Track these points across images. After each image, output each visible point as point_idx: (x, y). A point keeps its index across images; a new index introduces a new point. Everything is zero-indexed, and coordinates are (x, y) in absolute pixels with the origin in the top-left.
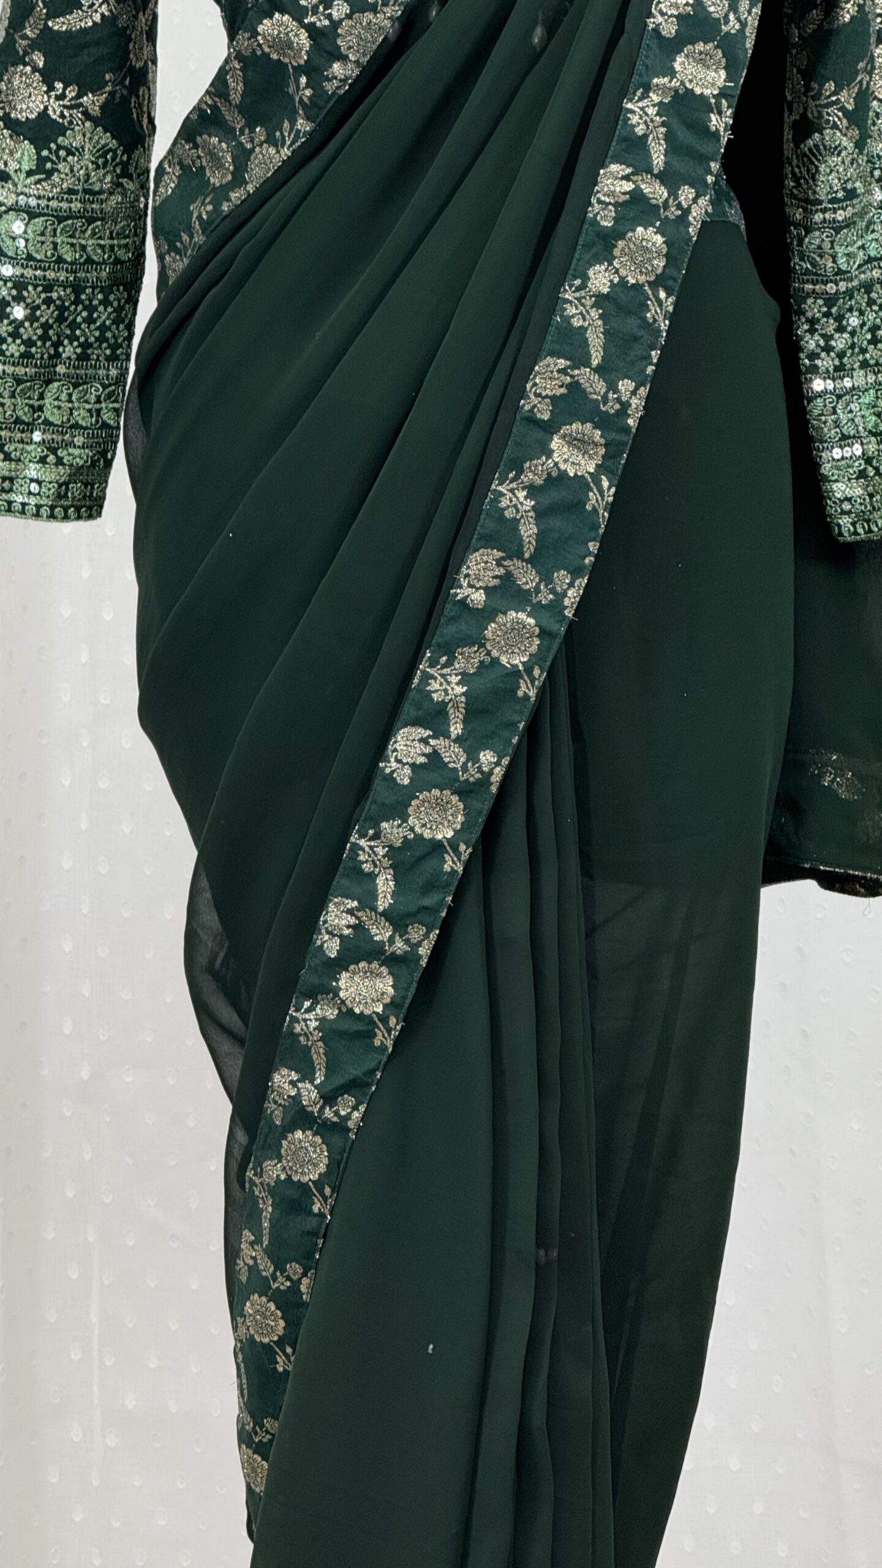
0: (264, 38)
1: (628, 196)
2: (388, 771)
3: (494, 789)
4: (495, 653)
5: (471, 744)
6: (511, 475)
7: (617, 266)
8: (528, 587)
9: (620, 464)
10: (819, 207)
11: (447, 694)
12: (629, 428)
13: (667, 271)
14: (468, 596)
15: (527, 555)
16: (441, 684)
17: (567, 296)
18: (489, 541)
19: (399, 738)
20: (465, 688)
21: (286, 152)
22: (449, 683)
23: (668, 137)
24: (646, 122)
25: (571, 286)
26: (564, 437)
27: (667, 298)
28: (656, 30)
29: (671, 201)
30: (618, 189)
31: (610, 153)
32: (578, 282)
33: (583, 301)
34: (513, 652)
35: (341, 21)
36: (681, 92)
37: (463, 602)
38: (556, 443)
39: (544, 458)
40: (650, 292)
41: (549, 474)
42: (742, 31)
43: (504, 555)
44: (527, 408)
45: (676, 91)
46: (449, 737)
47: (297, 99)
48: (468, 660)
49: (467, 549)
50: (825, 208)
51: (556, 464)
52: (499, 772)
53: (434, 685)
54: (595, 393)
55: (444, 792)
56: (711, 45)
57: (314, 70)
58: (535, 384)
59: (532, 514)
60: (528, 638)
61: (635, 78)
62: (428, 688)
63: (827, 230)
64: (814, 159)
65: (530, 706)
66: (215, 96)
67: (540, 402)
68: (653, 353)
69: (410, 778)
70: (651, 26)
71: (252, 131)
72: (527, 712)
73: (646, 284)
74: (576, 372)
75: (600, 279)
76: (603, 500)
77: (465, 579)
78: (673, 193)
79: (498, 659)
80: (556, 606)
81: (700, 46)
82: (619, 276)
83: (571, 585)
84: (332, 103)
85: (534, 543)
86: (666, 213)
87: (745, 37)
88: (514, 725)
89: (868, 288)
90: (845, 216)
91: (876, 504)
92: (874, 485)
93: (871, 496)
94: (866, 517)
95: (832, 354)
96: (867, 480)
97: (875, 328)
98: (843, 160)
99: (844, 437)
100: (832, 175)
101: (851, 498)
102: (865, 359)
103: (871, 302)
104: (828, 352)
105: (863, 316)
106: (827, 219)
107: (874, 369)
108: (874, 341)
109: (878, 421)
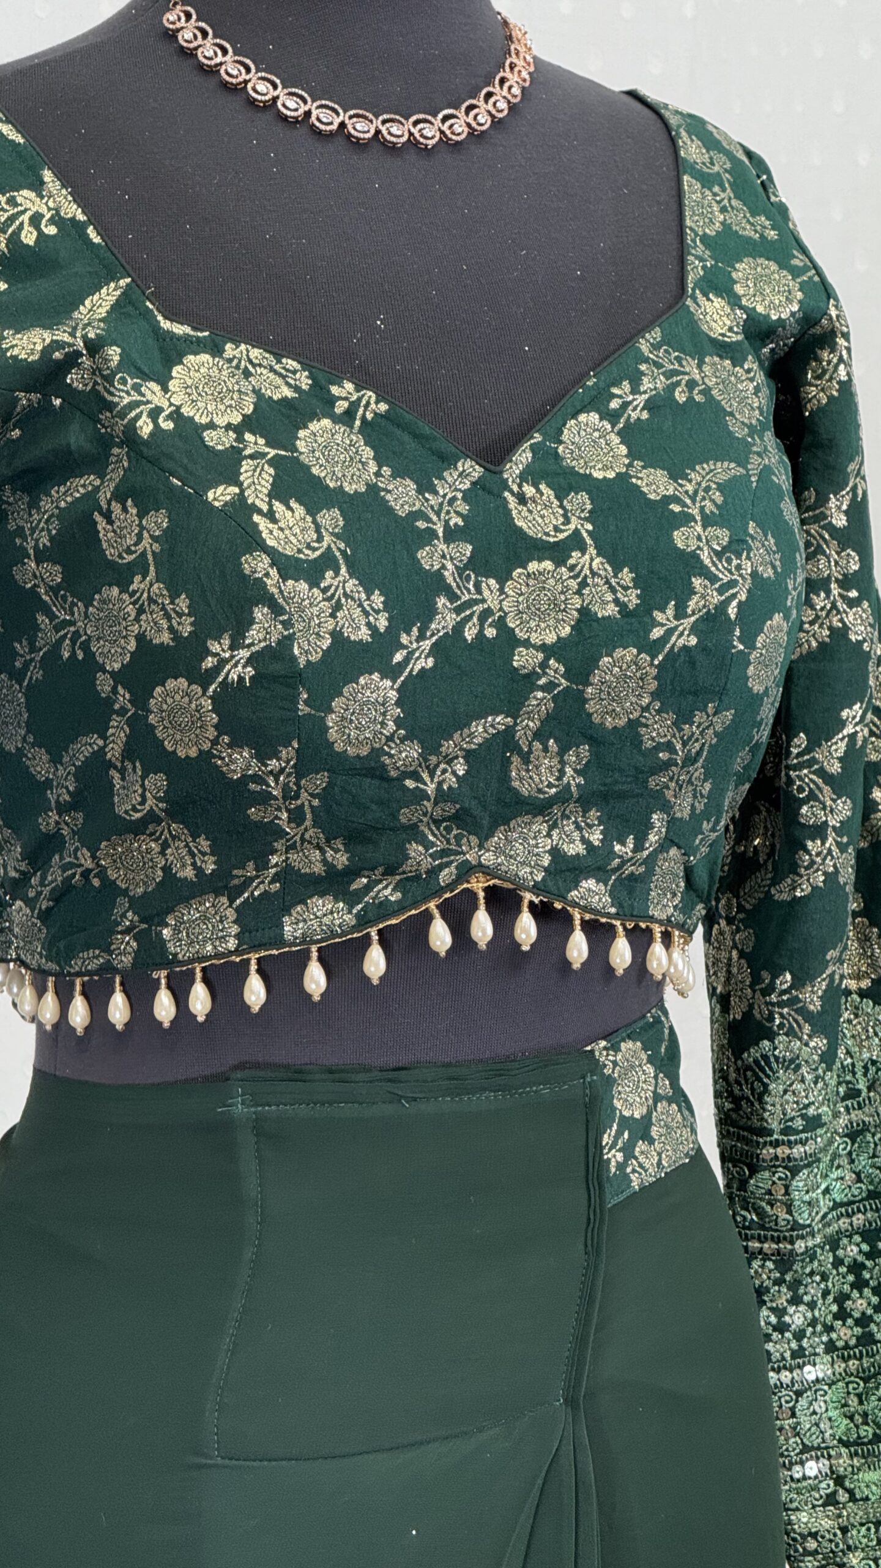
10: (768, 1139)
50: (777, 1140)
63: (781, 1169)
64: (761, 1074)
89: (834, 1243)
90: (805, 1152)
91: (851, 1542)
92: (848, 1515)
93: (844, 1530)
94: (838, 1559)
95: (788, 1335)
96: (839, 1509)
97: (841, 1299)
98: (803, 1077)
99: (806, 1449)
100: (787, 1097)
101: (816, 1533)
102: (831, 1340)
103: (838, 1262)
104: (782, 1333)
105: (827, 1281)
106: (780, 1155)
107: (843, 1355)
108: (842, 1315)
109: (852, 1425)
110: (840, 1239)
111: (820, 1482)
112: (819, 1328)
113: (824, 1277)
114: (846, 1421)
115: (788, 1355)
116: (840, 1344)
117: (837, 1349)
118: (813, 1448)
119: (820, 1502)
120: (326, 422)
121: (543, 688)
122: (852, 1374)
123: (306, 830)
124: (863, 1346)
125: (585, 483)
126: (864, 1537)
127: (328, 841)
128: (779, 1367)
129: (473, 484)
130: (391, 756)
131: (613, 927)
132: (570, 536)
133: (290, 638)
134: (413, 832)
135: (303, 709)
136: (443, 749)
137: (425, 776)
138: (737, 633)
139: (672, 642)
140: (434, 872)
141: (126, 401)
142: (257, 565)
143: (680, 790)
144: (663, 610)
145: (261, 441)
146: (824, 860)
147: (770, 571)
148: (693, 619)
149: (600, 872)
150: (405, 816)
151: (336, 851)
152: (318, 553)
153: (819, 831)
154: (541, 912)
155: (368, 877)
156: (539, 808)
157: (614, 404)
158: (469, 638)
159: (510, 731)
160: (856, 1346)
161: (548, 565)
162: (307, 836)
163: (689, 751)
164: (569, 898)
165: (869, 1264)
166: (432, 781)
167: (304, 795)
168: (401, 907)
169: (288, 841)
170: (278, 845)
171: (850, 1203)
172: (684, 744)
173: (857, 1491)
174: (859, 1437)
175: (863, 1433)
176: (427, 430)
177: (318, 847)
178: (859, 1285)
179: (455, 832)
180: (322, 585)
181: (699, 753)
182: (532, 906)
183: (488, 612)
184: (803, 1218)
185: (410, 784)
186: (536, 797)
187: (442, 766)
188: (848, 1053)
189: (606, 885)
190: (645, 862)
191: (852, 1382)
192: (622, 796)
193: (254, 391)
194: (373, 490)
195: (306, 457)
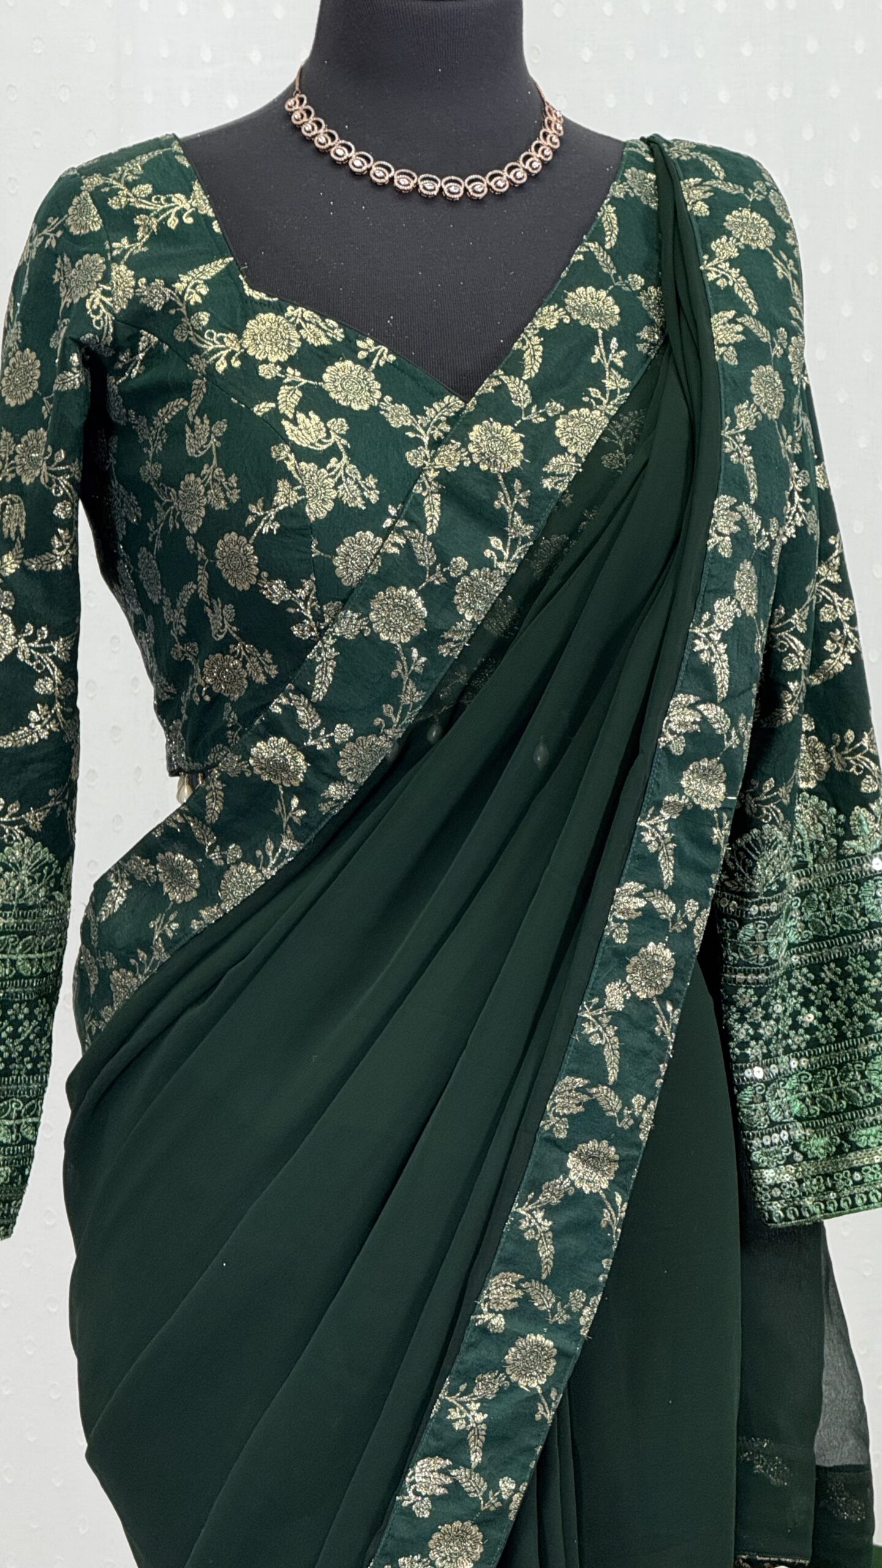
0: (257, 760)
1: (640, 913)
2: (405, 1504)
3: (512, 1516)
4: (513, 1378)
5: (490, 1472)
6: (530, 1196)
7: (630, 982)
8: (544, 1308)
9: (631, 1178)
10: (755, 900)
11: (468, 1423)
12: (641, 1142)
13: (675, 984)
14: (489, 1321)
15: (544, 1276)
16: (461, 1413)
17: (585, 1015)
18: (509, 1264)
19: (417, 1469)
20: (486, 1416)
21: (270, 872)
22: (469, 1411)
23: (678, 853)
24: (657, 839)
25: (589, 1005)
26: (579, 1156)
27: (673, 1011)
28: (666, 749)
29: (679, 915)
30: (632, 907)
31: (625, 871)
32: (596, 1000)
33: (600, 1018)
34: (531, 1376)
35: (342, 746)
36: (689, 808)
37: (484, 1329)
38: (571, 1161)
39: (561, 1177)
40: (658, 1006)
41: (566, 1193)
42: (740, 746)
43: (523, 1277)
44: (546, 1128)
45: (685, 807)
46: (470, 1467)
47: (285, 820)
48: (487, 1386)
49: (488, 1273)
50: (760, 900)
51: (573, 1183)
52: (517, 1498)
53: (454, 1414)
54: (612, 1110)
55: (465, 1523)
56: (714, 761)
57: (308, 793)
58: (554, 1104)
59: (550, 1234)
60: (545, 1360)
61: (648, 795)
62: (449, 1417)
63: (761, 922)
64: (751, 853)
65: (547, 1429)
66: (188, 814)
67: (558, 1122)
68: (661, 1066)
69: (430, 1511)
70: (662, 745)
71: (224, 848)
72: (544, 1436)
73: (655, 998)
74: (594, 1090)
75: (615, 996)
76: (617, 1216)
77: (485, 1303)
78: (680, 908)
79: (517, 1382)
80: (572, 1327)
81: (705, 763)
82: (631, 992)
83: (586, 1304)
84: (324, 823)
85: (552, 1264)
86: (674, 928)
87: (743, 751)
88: (532, 1449)
89: (788, 974)
91: (805, 1189)
92: (803, 1170)
93: (800, 1182)
94: (796, 1202)
95: (761, 1042)
96: (795, 1166)
97: (795, 1014)
99: (772, 1124)
100: (768, 869)
101: (780, 1184)
102: (788, 1045)
103: (791, 988)
104: (757, 1040)
106: (762, 911)
107: (797, 1055)
108: (795, 1026)
109: (803, 1106)
110: (792, 971)
111: (782, 1147)
112: (780, 1036)
113: (784, 999)
114: (799, 1103)
115: (760, 1057)
116: (795, 1047)
117: (793, 1051)
118: (776, 1123)
119: (782, 1162)
120: (348, 363)
122: (803, 1069)
124: (812, 1048)
126: (815, 1185)
129: (457, 413)
133: (304, 502)
135: (315, 552)
141: (210, 348)
142: (283, 453)
145: (298, 373)
152: (325, 446)
153: (796, 675)
160: (806, 1049)
165: (814, 988)
167: (327, 618)
171: (800, 944)
173: (809, 1153)
174: (809, 1114)
175: (812, 1111)
176: (423, 375)
178: (807, 1004)
180: (328, 468)
188: (799, 835)
191: (804, 1075)
193: (302, 339)
194: (375, 410)
195: (327, 387)
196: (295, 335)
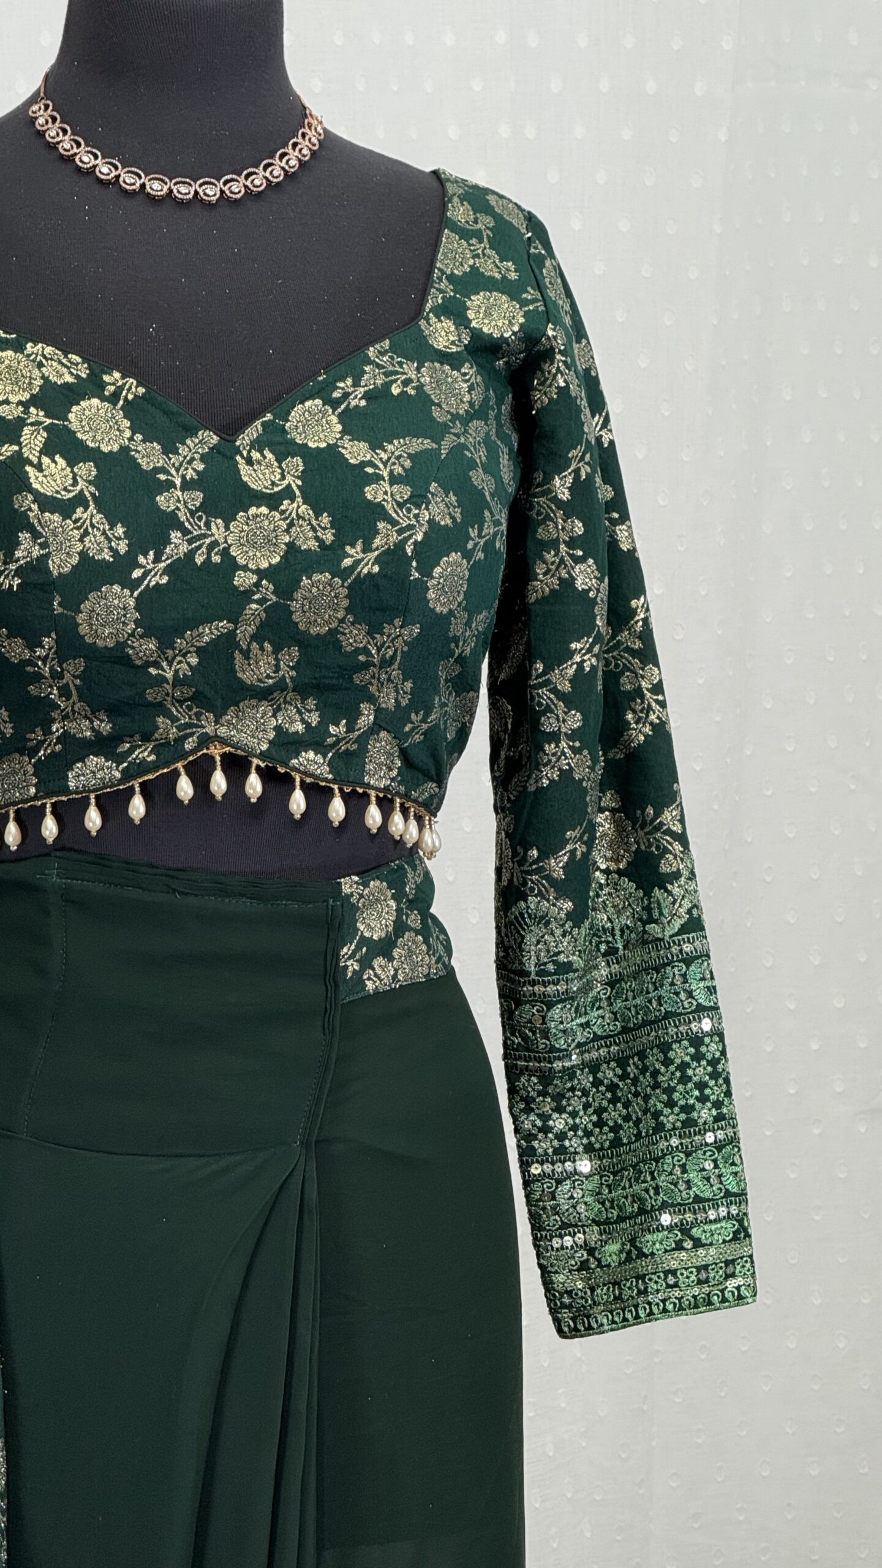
10: (528, 979)
50: (534, 980)
63: (537, 1004)
64: (519, 927)
89: (595, 1067)
90: (557, 990)
91: (596, 1298)
92: (596, 1278)
93: (592, 1290)
94: (586, 1312)
95: (551, 1135)
96: (589, 1273)
98: (552, 931)
99: (564, 1226)
100: (539, 946)
101: (571, 1291)
102: (590, 1143)
103: (597, 1082)
104: (546, 1133)
105: (587, 1097)
106: (537, 992)
107: (599, 1154)
109: (602, 1208)
110: (599, 1064)
111: (576, 1252)
112: (580, 1133)
113: (585, 1093)
114: (598, 1206)
115: (550, 1151)
116: (597, 1146)
117: (595, 1150)
118: (571, 1226)
119: (577, 1268)
120: (95, 401)
121: (258, 602)
122: (605, 1169)
123: (74, 703)
124: (615, 1148)
125: (303, 451)
126: (605, 1294)
127: (93, 713)
128: (542, 1160)
129: (211, 449)
130: (133, 648)
131: (332, 789)
132: (284, 489)
133: (47, 556)
134: (160, 708)
135: (58, 609)
136: (176, 645)
137: (164, 664)
138: (414, 564)
139: (359, 570)
140: (181, 740)
142: (26, 502)
143: (382, 686)
144: (353, 546)
145: (42, 413)
146: (558, 759)
147: (449, 521)
148: (376, 553)
149: (320, 747)
150: (150, 695)
151: (102, 721)
152: (71, 495)
153: (555, 737)
154: (267, 775)
155: (129, 742)
156: (263, 694)
157: (336, 394)
158: (199, 563)
159: (232, 634)
160: (609, 1148)
161: (264, 510)
162: (76, 709)
163: (384, 655)
164: (291, 764)
165: (621, 1084)
166: (170, 669)
167: (67, 675)
168: (155, 766)
169: (62, 711)
170: (55, 714)
171: (609, 1036)
172: (379, 650)
173: (603, 1259)
174: (607, 1218)
175: (610, 1215)
176: (175, 409)
177: (86, 717)
178: (613, 1101)
179: (195, 710)
180: (74, 518)
181: (393, 657)
182: (258, 768)
183: (215, 543)
184: (561, 1044)
185: (153, 671)
186: (258, 686)
187: (179, 658)
188: (609, 919)
189: (324, 757)
190: (357, 740)
191: (606, 1176)
192: (333, 688)
193: (43, 377)
194: (125, 450)
195: (74, 425)
196: (36, 372)
